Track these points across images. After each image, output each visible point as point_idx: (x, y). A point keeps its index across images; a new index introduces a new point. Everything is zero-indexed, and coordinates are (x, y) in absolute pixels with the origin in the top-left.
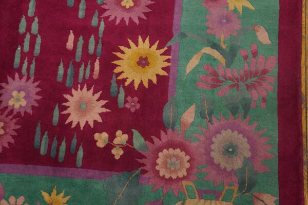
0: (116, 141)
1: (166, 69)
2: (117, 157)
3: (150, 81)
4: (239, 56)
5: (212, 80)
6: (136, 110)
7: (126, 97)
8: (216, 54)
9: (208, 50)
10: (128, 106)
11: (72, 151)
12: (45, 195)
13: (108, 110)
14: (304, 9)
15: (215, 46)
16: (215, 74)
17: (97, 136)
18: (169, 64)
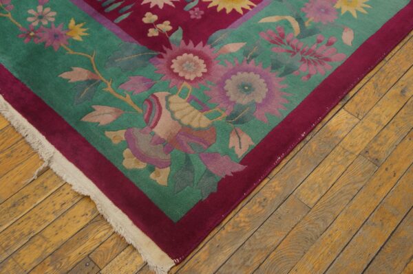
0: (159, 26)
1: (245, 11)
2: (149, 35)
3: (224, 10)
4: (314, 38)
5: (277, 38)
6: (195, 19)
7: (195, 7)
8: (296, 25)
9: (291, 19)
10: (191, 12)
11: (120, 12)
12: (72, 22)
13: (173, 6)
14: (401, 44)
15: (299, 20)
16: (283, 36)
17: (148, 14)
18: (250, 9)
